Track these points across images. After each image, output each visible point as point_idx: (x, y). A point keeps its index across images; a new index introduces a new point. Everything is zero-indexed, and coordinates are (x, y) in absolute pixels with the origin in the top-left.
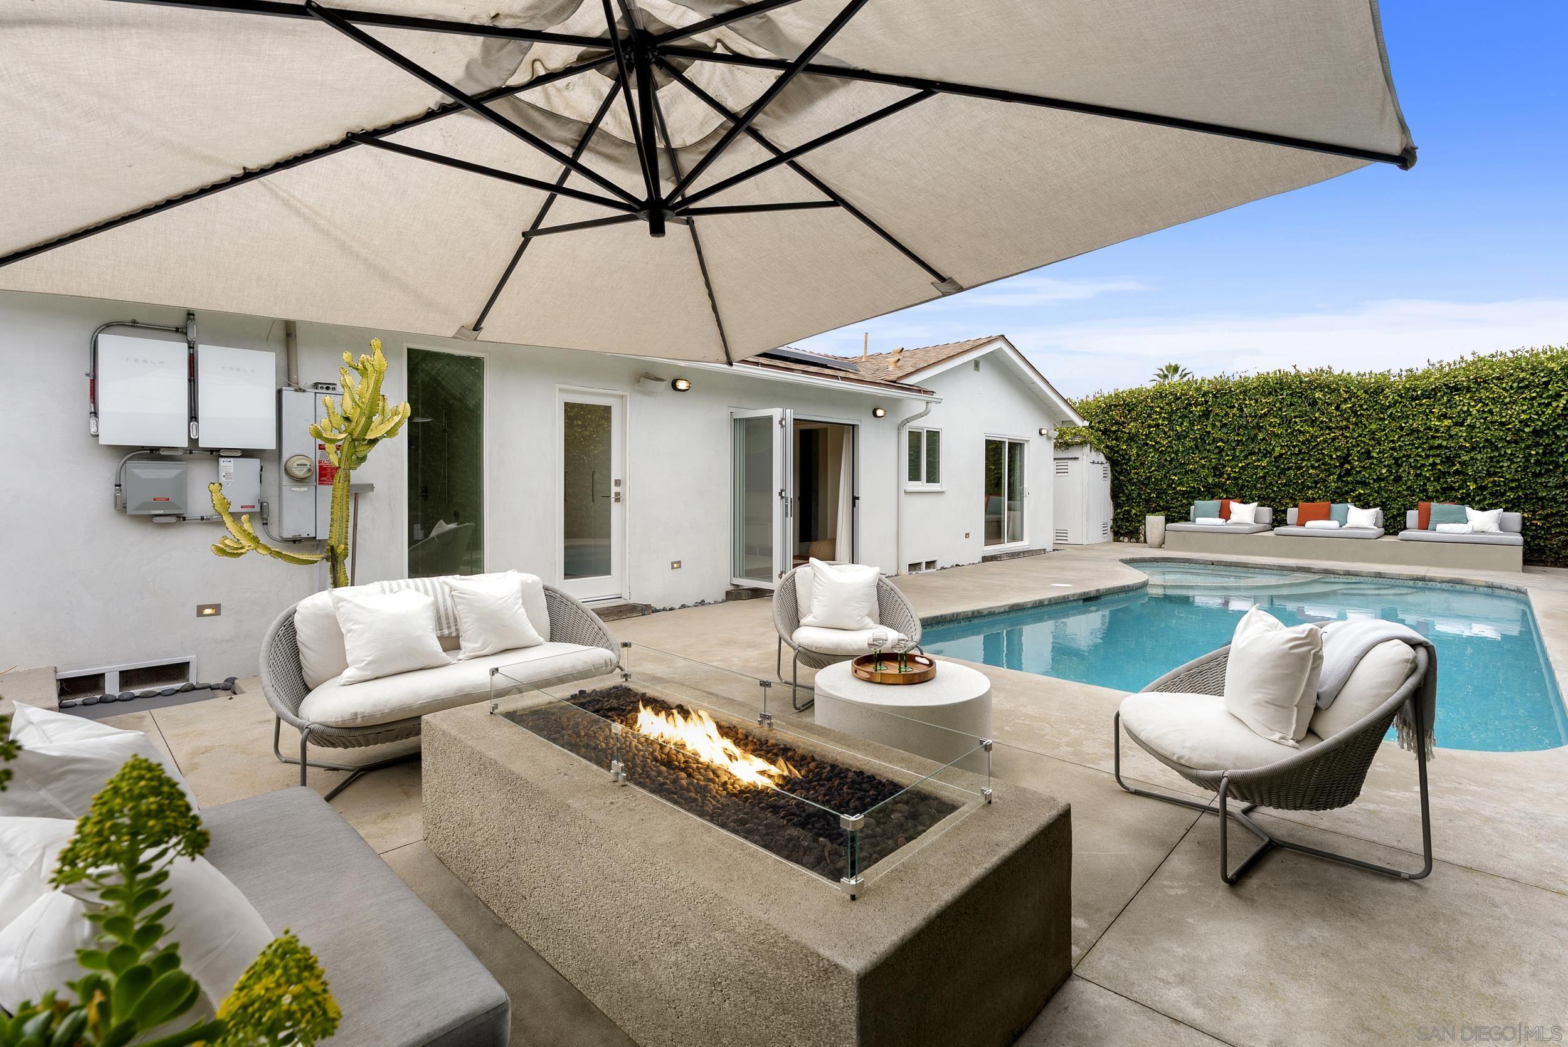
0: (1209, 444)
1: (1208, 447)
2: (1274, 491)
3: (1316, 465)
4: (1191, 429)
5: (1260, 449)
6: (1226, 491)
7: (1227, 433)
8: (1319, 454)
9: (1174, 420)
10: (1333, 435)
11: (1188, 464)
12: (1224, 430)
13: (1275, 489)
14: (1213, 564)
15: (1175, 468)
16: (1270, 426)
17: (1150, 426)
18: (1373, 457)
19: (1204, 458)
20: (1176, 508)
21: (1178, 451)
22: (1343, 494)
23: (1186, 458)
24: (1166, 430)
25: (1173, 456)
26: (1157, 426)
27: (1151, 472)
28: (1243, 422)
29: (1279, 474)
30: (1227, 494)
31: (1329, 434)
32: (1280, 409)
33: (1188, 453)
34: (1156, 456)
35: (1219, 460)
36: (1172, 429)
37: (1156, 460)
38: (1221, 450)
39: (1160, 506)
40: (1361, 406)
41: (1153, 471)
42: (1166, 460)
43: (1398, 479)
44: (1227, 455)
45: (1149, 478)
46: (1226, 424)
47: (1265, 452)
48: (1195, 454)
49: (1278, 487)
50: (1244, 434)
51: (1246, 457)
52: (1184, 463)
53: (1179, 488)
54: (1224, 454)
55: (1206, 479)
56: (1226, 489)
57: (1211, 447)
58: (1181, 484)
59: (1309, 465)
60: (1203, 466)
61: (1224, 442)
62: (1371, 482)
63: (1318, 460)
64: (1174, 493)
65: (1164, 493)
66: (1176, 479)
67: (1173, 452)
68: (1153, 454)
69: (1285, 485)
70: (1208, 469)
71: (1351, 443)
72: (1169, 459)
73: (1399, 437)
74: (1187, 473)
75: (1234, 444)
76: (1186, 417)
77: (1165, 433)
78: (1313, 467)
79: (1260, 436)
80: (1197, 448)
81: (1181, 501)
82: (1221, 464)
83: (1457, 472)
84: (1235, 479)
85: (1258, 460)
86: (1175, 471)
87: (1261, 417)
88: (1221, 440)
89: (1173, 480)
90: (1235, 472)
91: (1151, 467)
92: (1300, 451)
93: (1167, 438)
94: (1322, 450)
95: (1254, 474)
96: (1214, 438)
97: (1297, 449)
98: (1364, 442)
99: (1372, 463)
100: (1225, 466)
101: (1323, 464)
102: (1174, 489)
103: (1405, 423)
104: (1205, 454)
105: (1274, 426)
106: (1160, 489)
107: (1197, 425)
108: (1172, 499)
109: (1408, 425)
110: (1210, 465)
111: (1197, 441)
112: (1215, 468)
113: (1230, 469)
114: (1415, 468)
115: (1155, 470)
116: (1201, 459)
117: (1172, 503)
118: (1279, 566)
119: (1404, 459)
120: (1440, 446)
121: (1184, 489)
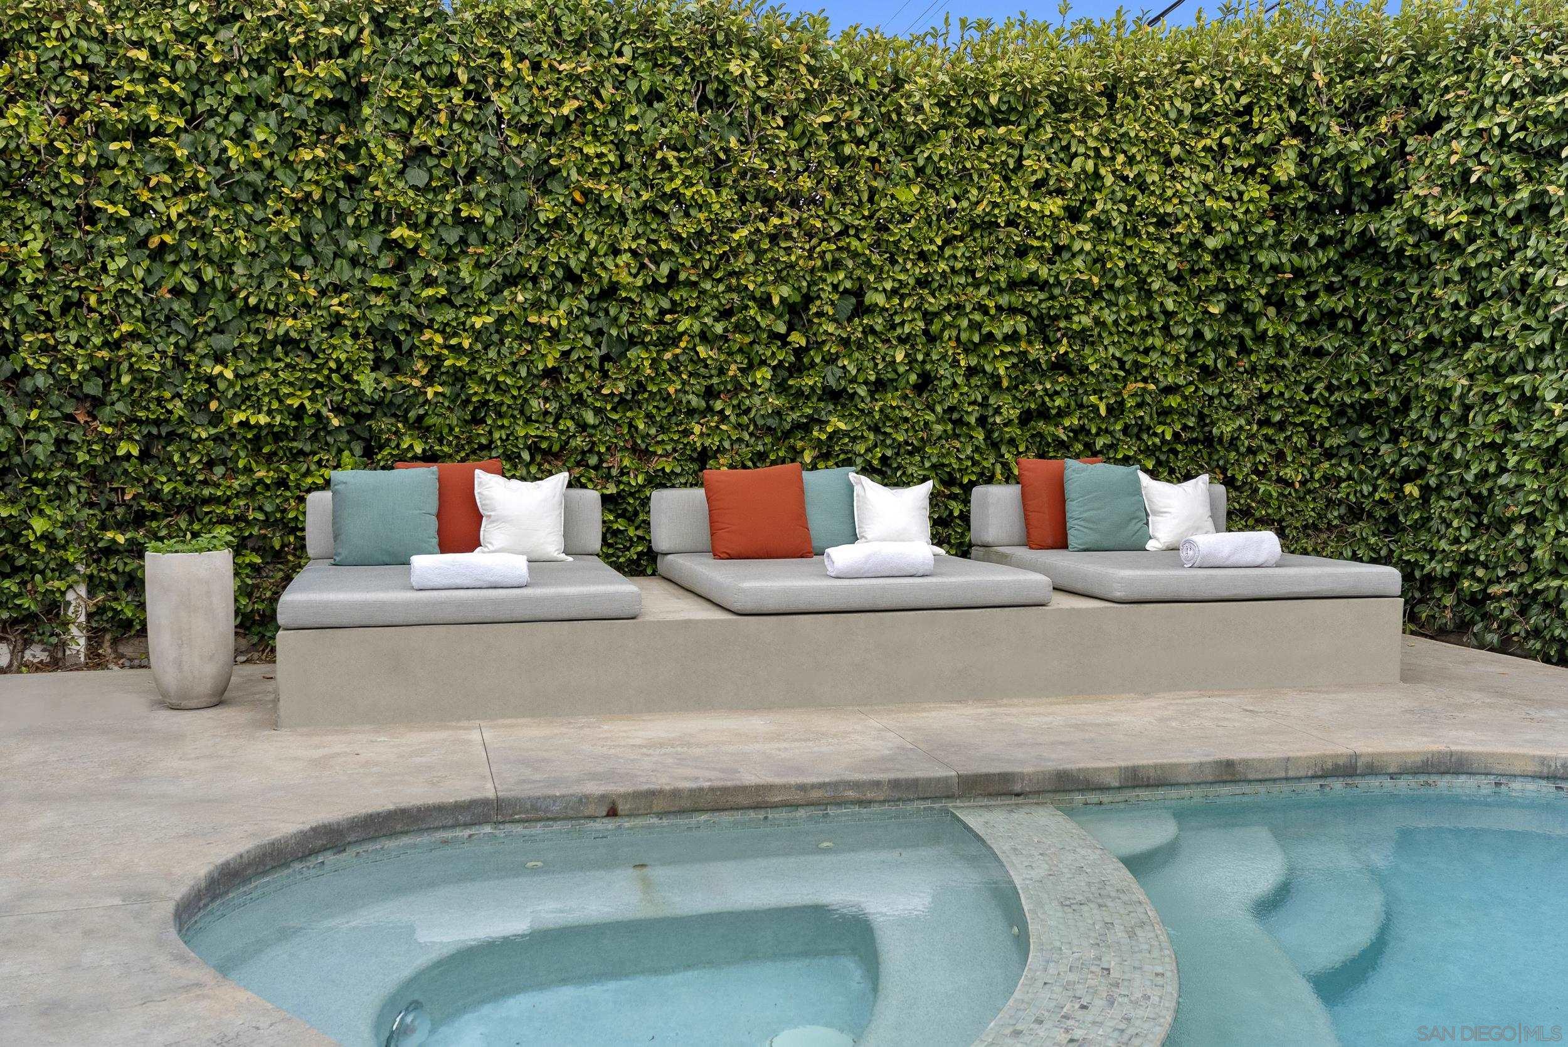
0: (357, 231)
1: (352, 246)
2: (583, 427)
3: (719, 328)
4: (285, 162)
5: (543, 262)
6: (420, 426)
7: (427, 188)
8: (729, 289)
9: (212, 112)
10: (775, 221)
11: (274, 313)
12: (417, 176)
13: (590, 418)
14: (613, 813)
15: (219, 330)
16: (580, 171)
17: (102, 131)
18: (870, 310)
19: (338, 289)
20: (227, 501)
21: (233, 253)
22: (787, 435)
23: (269, 285)
24: (181, 153)
25: (209, 273)
26: (140, 133)
27: (116, 345)
28: (486, 145)
29: (604, 359)
30: (424, 438)
31: (764, 219)
32: (616, 110)
33: (273, 267)
34: (140, 273)
35: (395, 298)
36: (200, 156)
37: (137, 290)
38: (407, 256)
39: (156, 497)
40: (850, 127)
41: (124, 338)
42: (178, 291)
43: (926, 382)
44: (429, 281)
45: (102, 371)
46: (425, 149)
47: (560, 274)
48: (300, 270)
49: (598, 411)
50: (489, 196)
51: (495, 291)
52: (256, 309)
53: (239, 417)
54: (416, 275)
55: (347, 378)
56: (420, 418)
57: (371, 244)
58: (246, 398)
59: (697, 328)
60: (335, 324)
61: (414, 227)
62: (862, 391)
63: (725, 314)
64: (217, 439)
65: (171, 437)
66: (229, 374)
67: (209, 260)
68: (121, 262)
69: (622, 403)
70: (355, 336)
71: (822, 255)
72: (191, 286)
73: (947, 242)
74: (266, 349)
75: (452, 236)
76: (261, 103)
77: (173, 165)
78: (705, 337)
79: (547, 210)
80: (308, 245)
81: (248, 470)
82: (402, 317)
83: (1062, 365)
84: (458, 377)
85: (538, 306)
86: (220, 341)
87: (550, 134)
88: (406, 216)
89: (211, 380)
90: (457, 350)
91: (115, 321)
92: (673, 275)
93: (183, 192)
94: (739, 274)
95: (523, 360)
96: (377, 205)
97: (665, 269)
98: (855, 255)
99: (870, 330)
100: (418, 327)
101: (738, 328)
102: (216, 419)
103: (957, 199)
104: (344, 272)
105: (596, 175)
106: (157, 423)
107: (313, 146)
108: (210, 465)
109: (965, 204)
110: (364, 317)
111: (308, 216)
112: (380, 334)
113: (439, 339)
114: (969, 349)
115: (133, 336)
116: (323, 293)
117: (205, 482)
118: (895, 784)
119: (948, 318)
120: (1032, 281)
121: (263, 419)
